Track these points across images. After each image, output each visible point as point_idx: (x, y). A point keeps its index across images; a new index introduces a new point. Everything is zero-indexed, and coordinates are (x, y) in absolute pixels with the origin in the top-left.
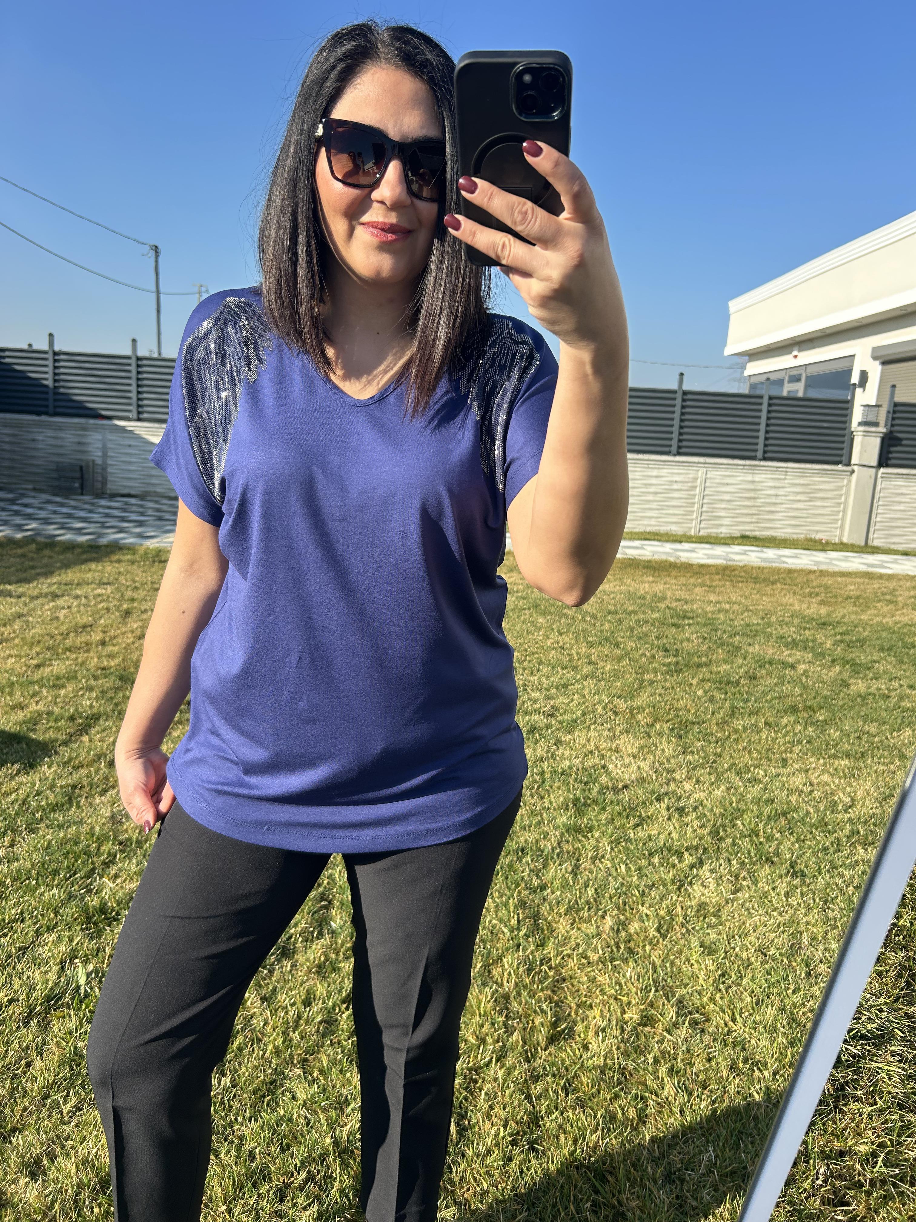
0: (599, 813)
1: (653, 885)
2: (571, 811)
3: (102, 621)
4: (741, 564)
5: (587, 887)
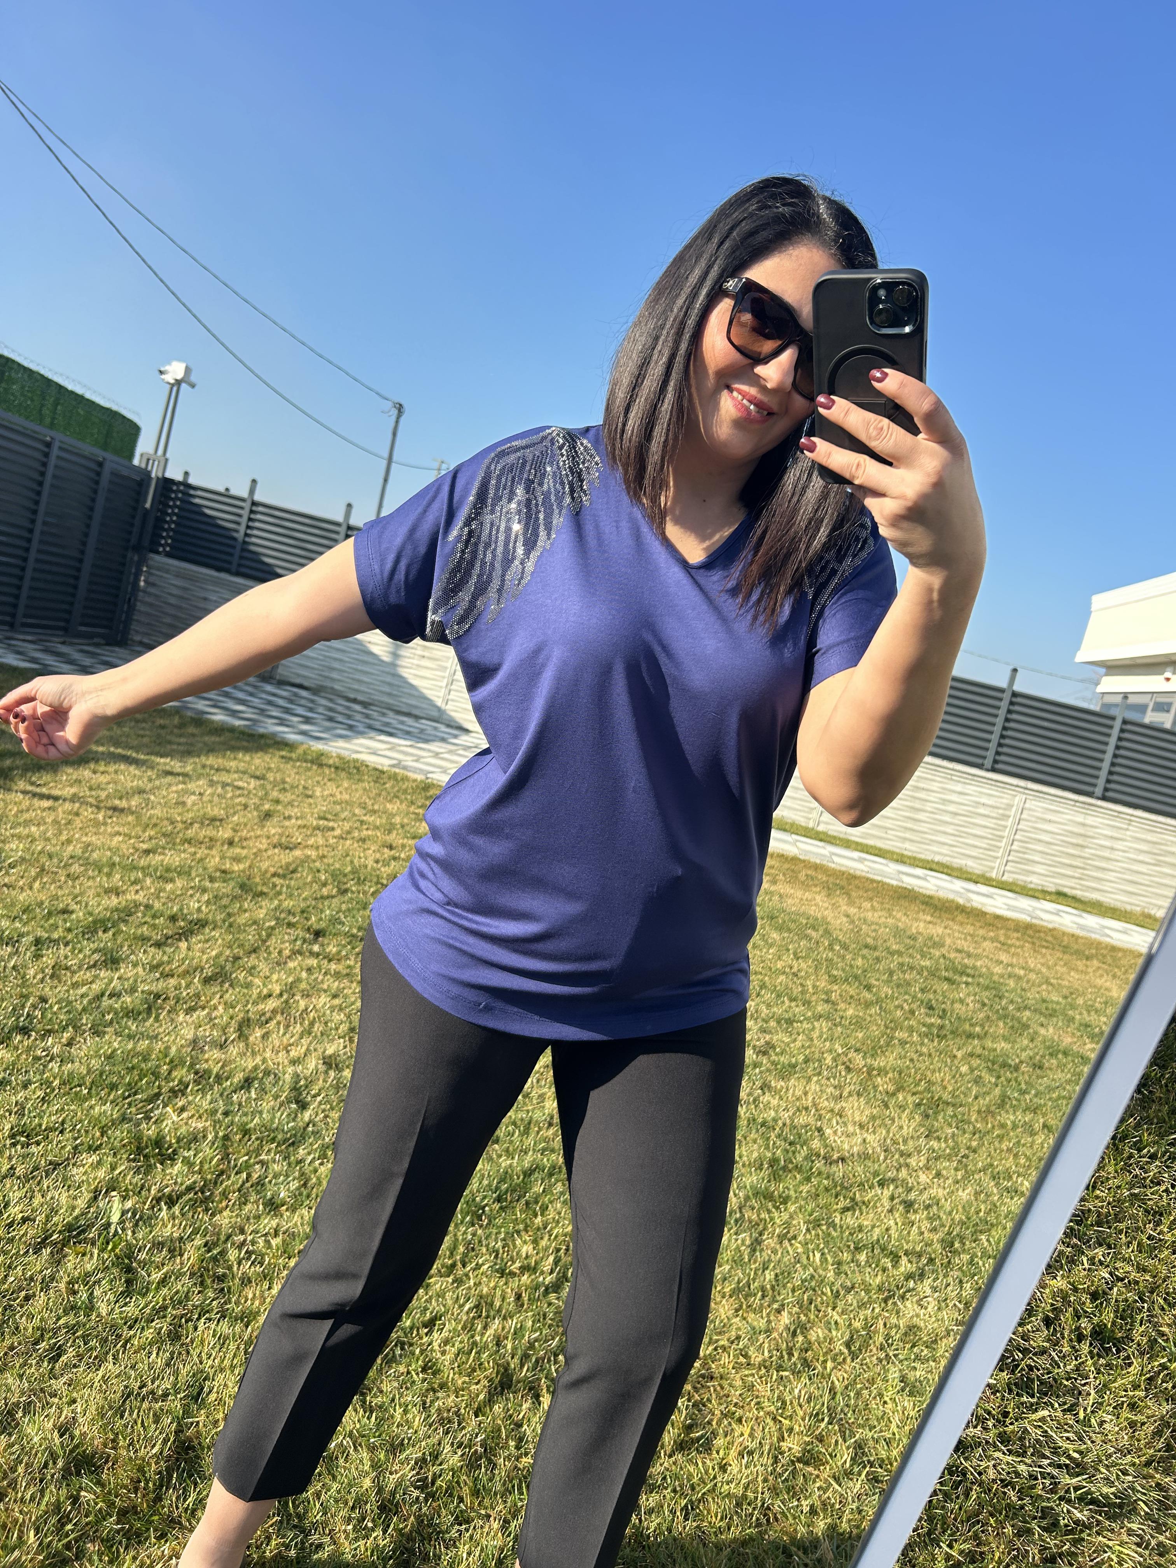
0: (802, 1183)
1: (853, 1287)
2: (765, 1173)
3: (236, 818)
4: (1050, 926)
5: (765, 1269)
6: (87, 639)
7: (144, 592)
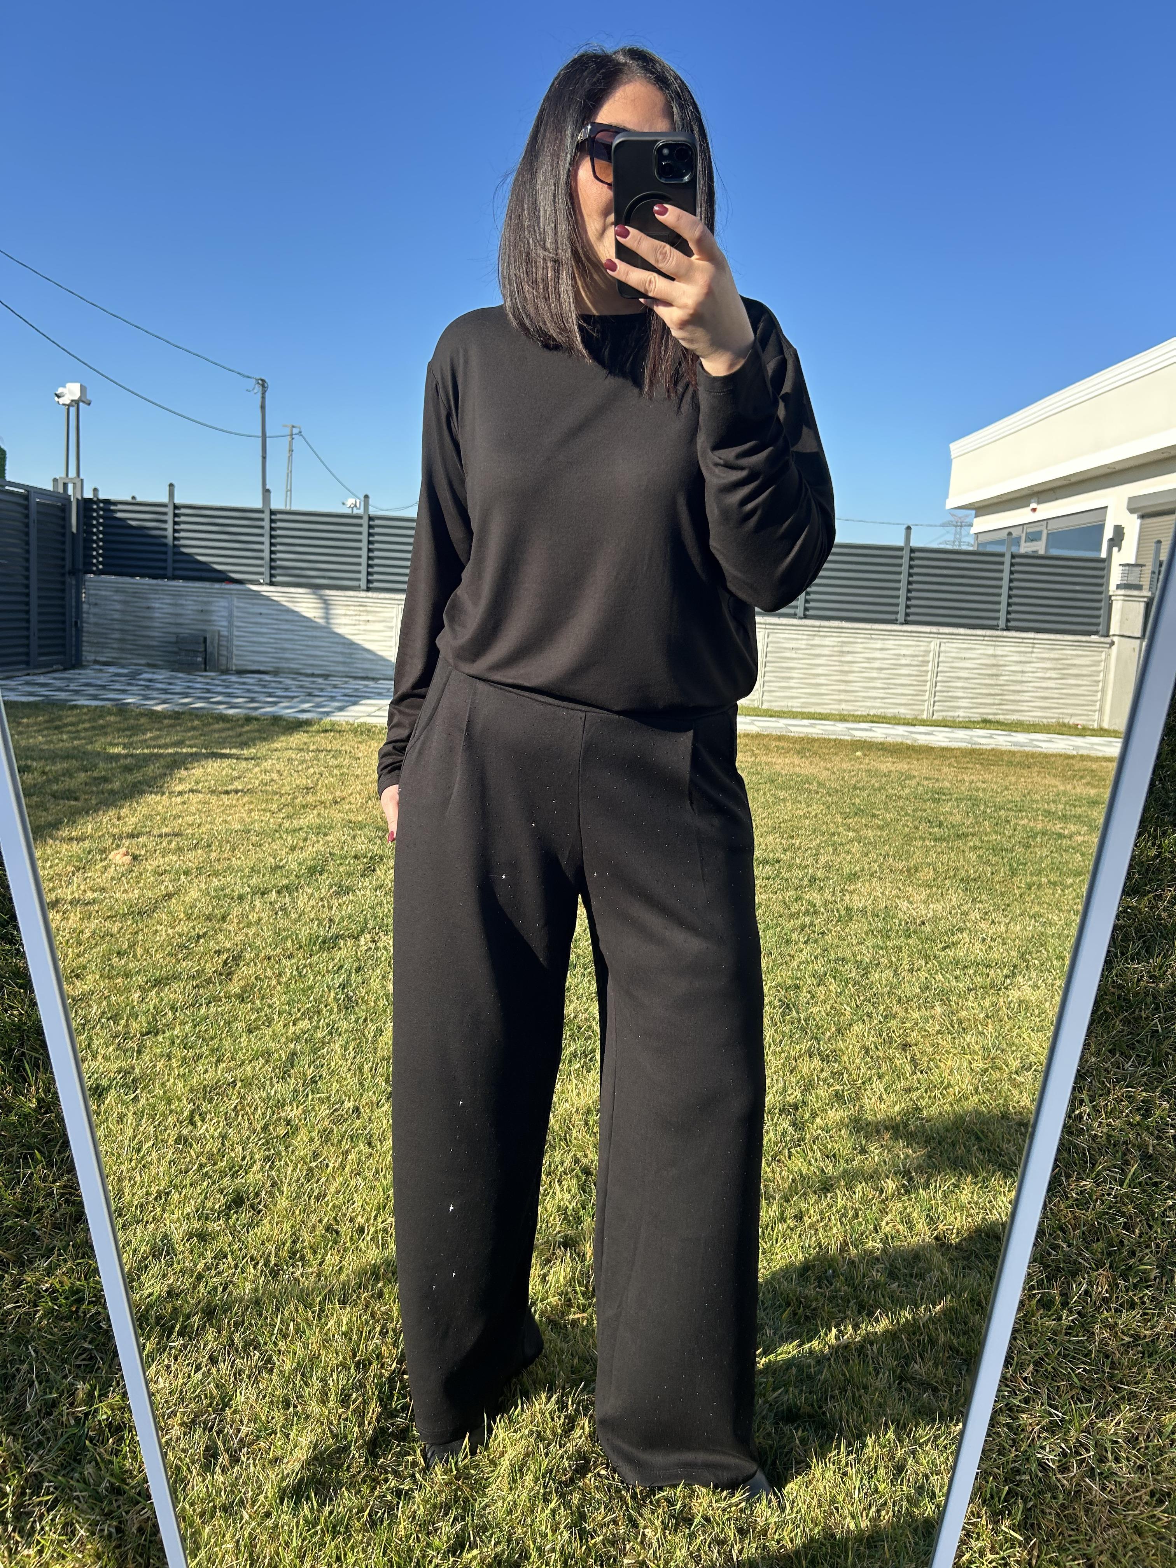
6: (48, 668)
7: (88, 613)
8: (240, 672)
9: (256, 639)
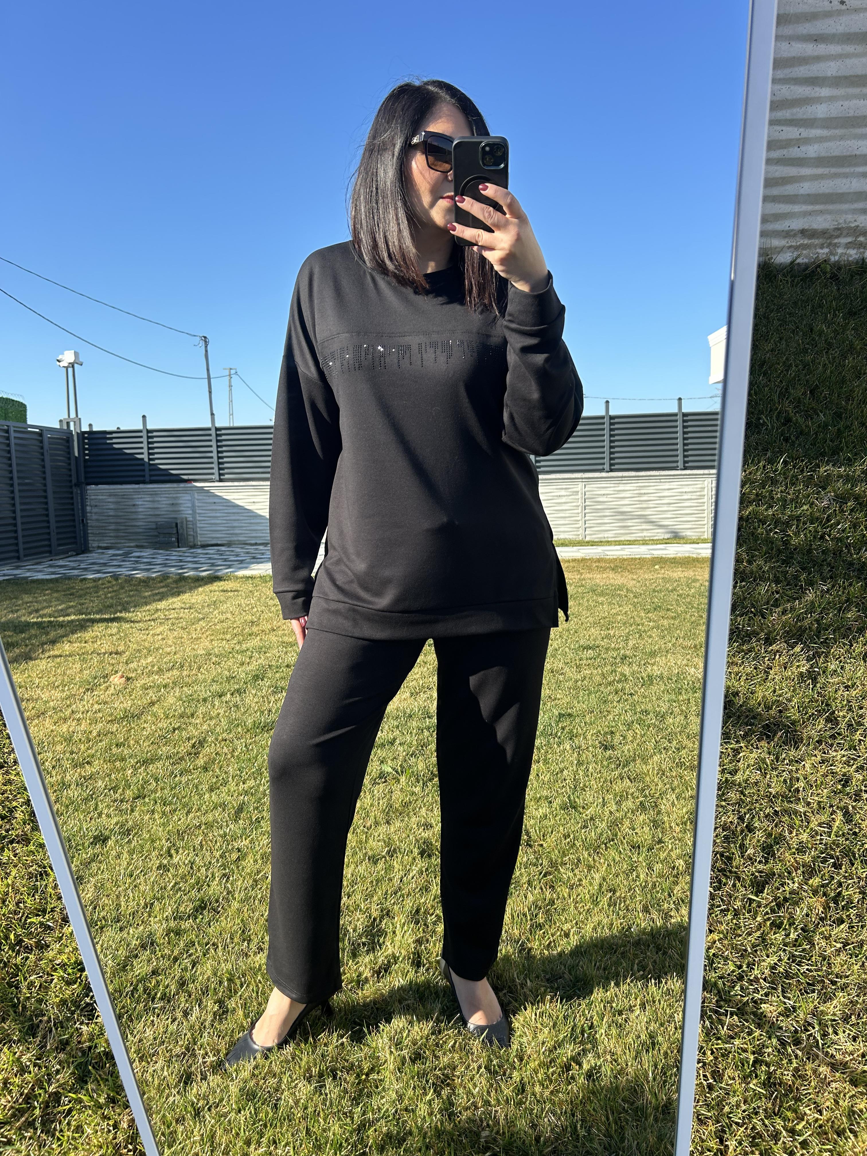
6: (65, 554)
7: (91, 513)
8: (204, 546)
9: (213, 522)
